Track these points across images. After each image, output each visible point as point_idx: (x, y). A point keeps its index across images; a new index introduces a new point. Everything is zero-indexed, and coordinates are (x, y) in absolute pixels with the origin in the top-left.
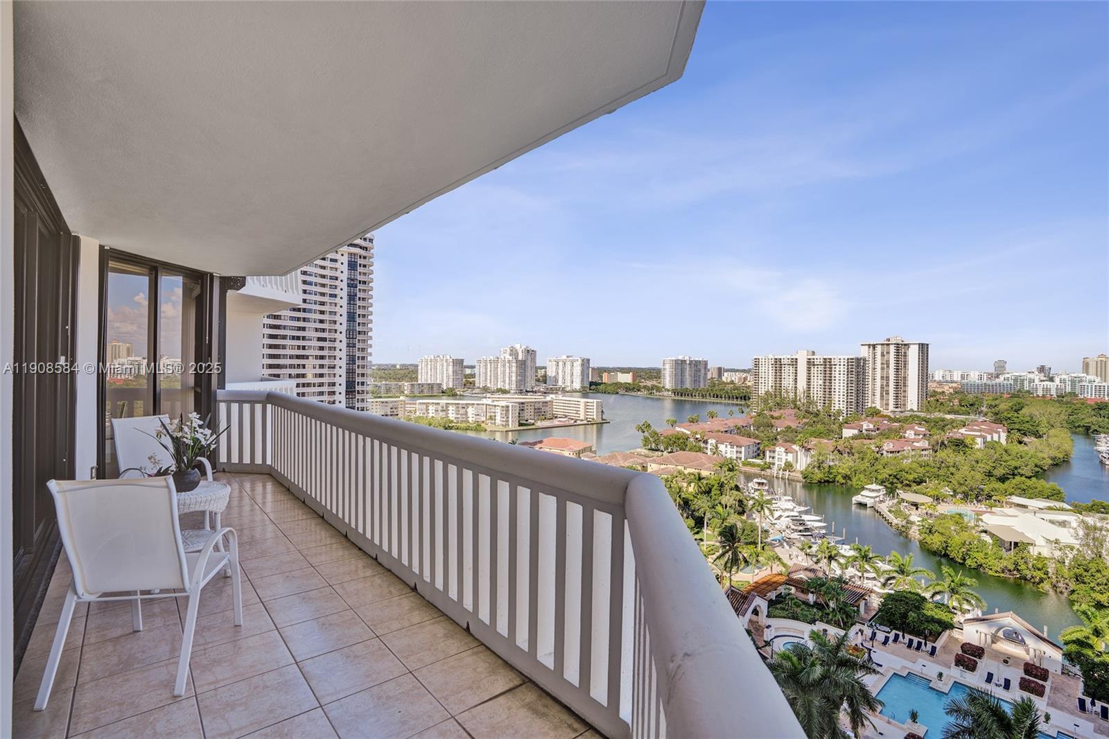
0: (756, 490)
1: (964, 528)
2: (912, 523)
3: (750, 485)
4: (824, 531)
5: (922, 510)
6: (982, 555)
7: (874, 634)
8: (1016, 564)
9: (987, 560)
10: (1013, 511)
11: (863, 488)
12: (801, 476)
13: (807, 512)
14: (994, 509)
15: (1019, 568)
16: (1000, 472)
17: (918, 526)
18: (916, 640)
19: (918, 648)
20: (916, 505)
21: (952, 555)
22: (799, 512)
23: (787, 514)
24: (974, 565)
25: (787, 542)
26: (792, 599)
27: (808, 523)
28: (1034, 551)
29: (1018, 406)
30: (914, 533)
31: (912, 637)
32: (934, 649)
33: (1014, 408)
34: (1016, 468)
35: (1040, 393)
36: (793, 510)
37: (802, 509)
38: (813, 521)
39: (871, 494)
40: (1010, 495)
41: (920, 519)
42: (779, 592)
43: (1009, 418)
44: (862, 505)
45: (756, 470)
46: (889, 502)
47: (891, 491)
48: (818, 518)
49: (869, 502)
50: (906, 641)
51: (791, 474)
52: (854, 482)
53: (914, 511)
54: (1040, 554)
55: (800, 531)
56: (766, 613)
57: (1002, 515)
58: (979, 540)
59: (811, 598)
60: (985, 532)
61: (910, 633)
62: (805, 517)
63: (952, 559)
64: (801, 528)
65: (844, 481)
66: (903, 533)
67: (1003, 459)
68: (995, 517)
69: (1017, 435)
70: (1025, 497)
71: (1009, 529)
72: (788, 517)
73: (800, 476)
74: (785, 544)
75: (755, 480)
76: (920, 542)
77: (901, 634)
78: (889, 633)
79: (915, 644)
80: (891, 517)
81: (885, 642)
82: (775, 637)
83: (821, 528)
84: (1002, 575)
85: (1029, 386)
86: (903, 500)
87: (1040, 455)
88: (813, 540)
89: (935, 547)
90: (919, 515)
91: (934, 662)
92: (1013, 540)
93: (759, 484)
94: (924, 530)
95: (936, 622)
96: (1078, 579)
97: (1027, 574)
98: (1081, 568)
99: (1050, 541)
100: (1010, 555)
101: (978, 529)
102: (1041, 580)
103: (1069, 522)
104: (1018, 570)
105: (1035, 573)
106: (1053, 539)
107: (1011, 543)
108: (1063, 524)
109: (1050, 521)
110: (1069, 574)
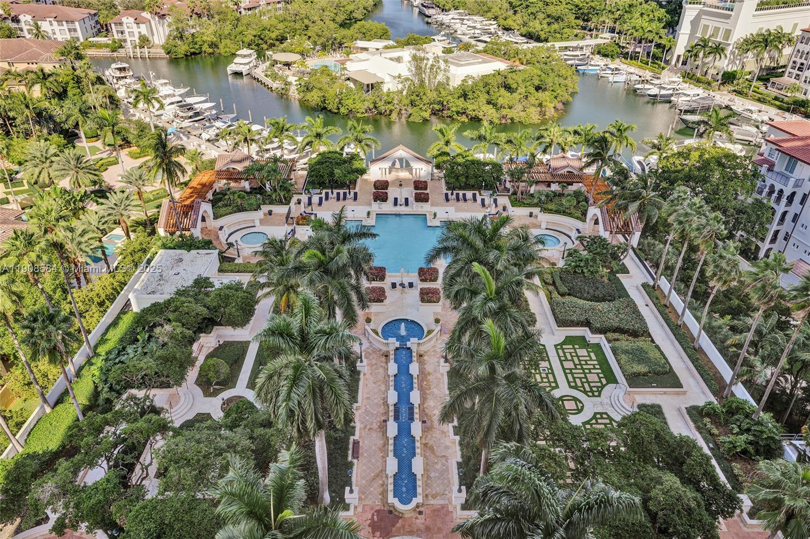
0: (119, 79)
1: (334, 79)
2: (290, 84)
3: (107, 73)
4: (214, 112)
5: (294, 68)
6: (351, 101)
7: (310, 199)
8: (375, 103)
9: (356, 105)
10: (363, 55)
11: (234, 55)
12: (163, 51)
13: (189, 94)
14: (351, 56)
15: (377, 105)
16: (341, 17)
17: (296, 85)
18: (341, 192)
19: (345, 198)
20: (288, 65)
21: (330, 107)
22: (180, 95)
23: (169, 100)
24: (346, 112)
25: (183, 133)
26: (234, 193)
27: (196, 106)
28: (385, 88)
30: (294, 93)
31: (338, 191)
32: (356, 194)
34: (351, 12)
36: (174, 96)
37: (182, 91)
38: (199, 102)
39: (244, 61)
40: (356, 40)
41: (297, 78)
42: (214, 190)
44: (238, 74)
45: (105, 53)
46: (264, 66)
47: (261, 55)
48: (203, 99)
49: (244, 69)
50: (335, 195)
51: (152, 50)
52: (222, 49)
53: (287, 72)
54: (389, 90)
55: (190, 117)
56: (212, 216)
58: (347, 88)
59: (246, 185)
60: (348, 79)
61: (336, 188)
62: (190, 100)
63: (330, 110)
64: (191, 114)
65: (211, 50)
66: (283, 95)
68: (354, 64)
70: (366, 40)
71: (364, 72)
72: (172, 103)
73: (162, 53)
74: (181, 135)
75: (114, 66)
76: (300, 101)
77: (330, 191)
78: (321, 193)
79: (342, 196)
80: (268, 81)
81: (320, 204)
82: (230, 235)
83: (210, 108)
84: (366, 115)
86: (276, 62)
88: (208, 124)
89: (313, 104)
90: (294, 75)
91: (358, 205)
92: (370, 82)
93: (120, 69)
94: (302, 89)
95: (354, 172)
96: (413, 104)
97: (382, 109)
98: (414, 95)
99: (394, 77)
100: (370, 96)
101: (343, 78)
102: (391, 111)
103: (402, 58)
104: (375, 107)
105: (387, 107)
106: (397, 75)
107: (368, 85)
108: (399, 60)
109: (391, 59)
110: (407, 102)
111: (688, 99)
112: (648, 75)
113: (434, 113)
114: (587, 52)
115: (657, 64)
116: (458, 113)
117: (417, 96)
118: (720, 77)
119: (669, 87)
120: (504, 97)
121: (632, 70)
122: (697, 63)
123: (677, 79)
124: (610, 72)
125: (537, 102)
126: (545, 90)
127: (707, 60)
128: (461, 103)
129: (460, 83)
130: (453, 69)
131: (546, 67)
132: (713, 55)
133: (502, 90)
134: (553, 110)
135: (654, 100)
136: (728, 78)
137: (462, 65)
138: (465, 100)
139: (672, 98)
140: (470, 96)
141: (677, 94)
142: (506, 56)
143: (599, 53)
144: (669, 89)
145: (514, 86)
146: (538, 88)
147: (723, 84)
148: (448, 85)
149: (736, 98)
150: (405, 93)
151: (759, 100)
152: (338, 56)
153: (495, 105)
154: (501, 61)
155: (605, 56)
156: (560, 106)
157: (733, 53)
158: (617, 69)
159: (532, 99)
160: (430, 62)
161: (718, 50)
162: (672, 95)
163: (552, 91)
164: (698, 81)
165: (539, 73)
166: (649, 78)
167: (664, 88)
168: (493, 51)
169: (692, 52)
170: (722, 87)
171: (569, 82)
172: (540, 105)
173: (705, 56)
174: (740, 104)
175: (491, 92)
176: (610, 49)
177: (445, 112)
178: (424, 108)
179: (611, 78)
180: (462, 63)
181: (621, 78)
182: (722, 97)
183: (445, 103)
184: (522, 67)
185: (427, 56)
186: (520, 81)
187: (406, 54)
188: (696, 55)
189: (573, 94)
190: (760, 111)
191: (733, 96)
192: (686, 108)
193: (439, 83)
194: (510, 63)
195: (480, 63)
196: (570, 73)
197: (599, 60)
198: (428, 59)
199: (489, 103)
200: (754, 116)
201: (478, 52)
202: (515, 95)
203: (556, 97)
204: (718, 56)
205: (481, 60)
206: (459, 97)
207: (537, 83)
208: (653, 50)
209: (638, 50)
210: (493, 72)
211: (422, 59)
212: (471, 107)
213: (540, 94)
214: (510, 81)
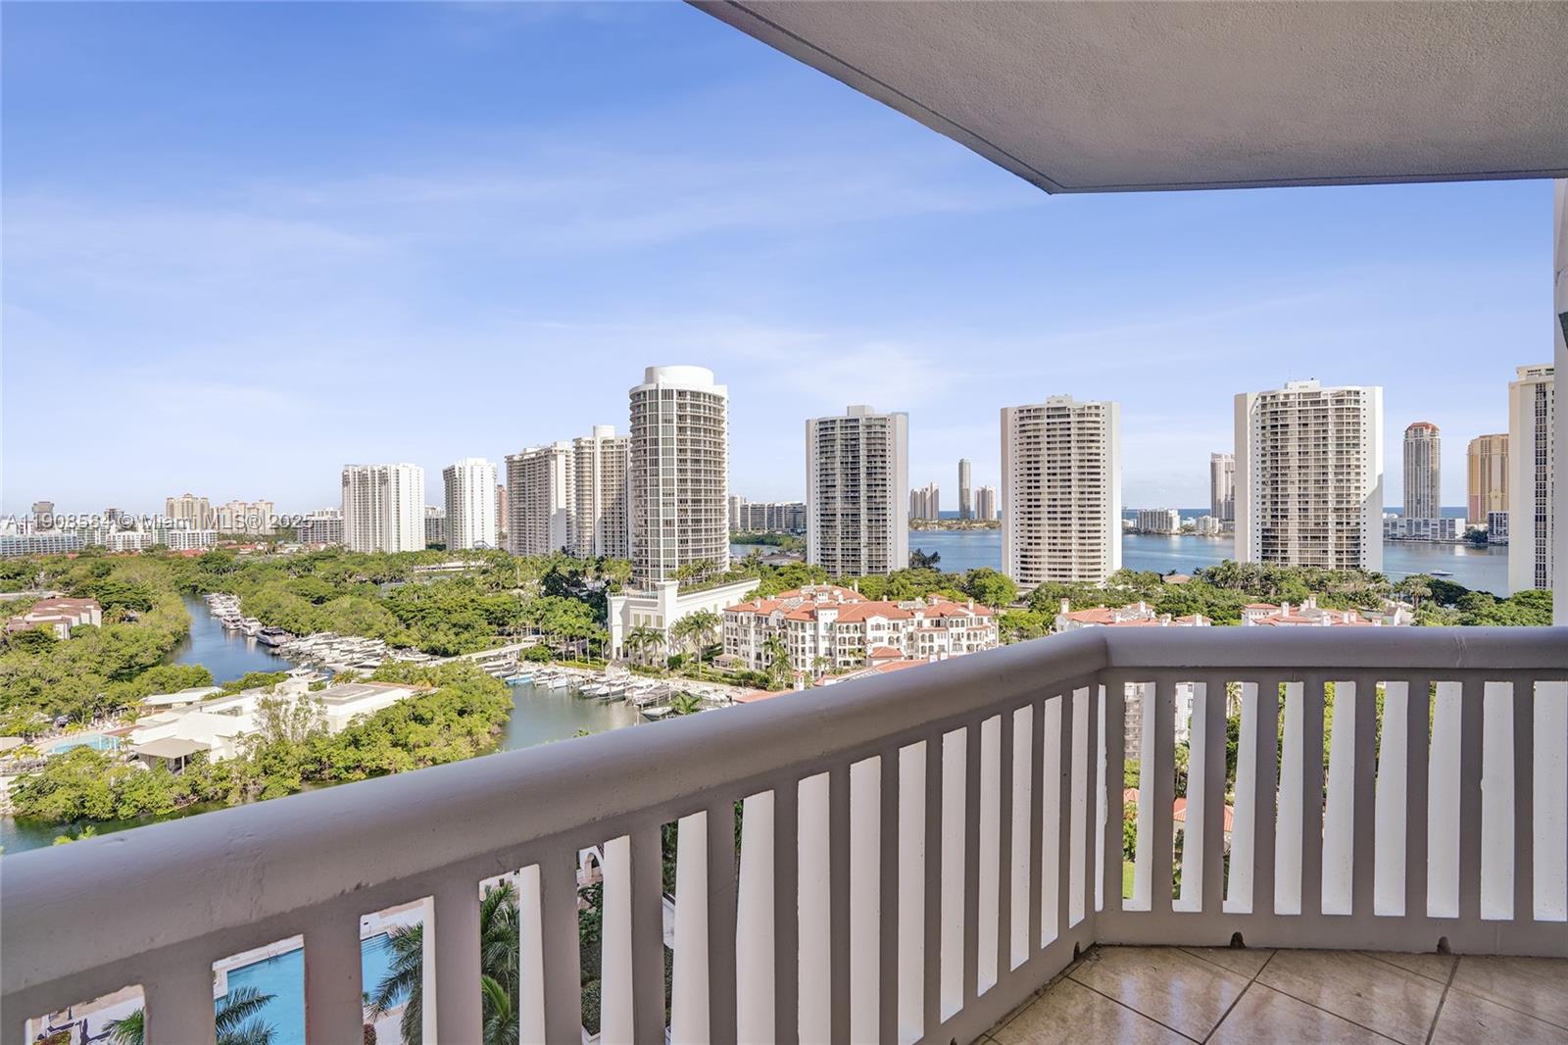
1: (104, 763)
6: (142, 792)
8: (193, 785)
9: (153, 797)
10: (166, 715)
14: (138, 722)
15: (199, 788)
16: (112, 666)
17: (10, 790)
21: (94, 812)
24: (131, 812)
28: (213, 759)
29: (102, 568)
33: (96, 571)
34: (131, 657)
35: (120, 548)
40: (146, 695)
41: (12, 778)
43: (102, 588)
54: (221, 758)
57: (157, 726)
58: (133, 773)
60: (136, 758)
67: (113, 648)
68: (146, 732)
69: (118, 610)
70: (166, 693)
71: (171, 741)
76: (18, 817)
84: (176, 808)
85: (103, 539)
87: (160, 632)
89: (53, 814)
92: (182, 754)
94: (26, 794)
96: (267, 771)
97: (210, 791)
98: (270, 757)
99: (230, 739)
100: (184, 775)
101: (125, 757)
102: (227, 791)
103: (240, 708)
104: (195, 792)
105: (218, 787)
106: (235, 733)
107: (178, 761)
108: (235, 711)
109: (220, 713)
110: (259, 769)
111: (643, 691)
112: (591, 673)
113: (307, 778)
114: (513, 659)
115: (597, 660)
116: (347, 769)
117: (275, 758)
118: (666, 663)
119: (618, 682)
120: (416, 733)
121: (571, 671)
122: (639, 653)
123: (624, 673)
124: (547, 677)
125: (465, 730)
126: (472, 712)
127: (648, 648)
128: (351, 754)
129: (345, 726)
130: (332, 710)
131: (466, 685)
132: (652, 642)
133: (413, 725)
134: (488, 736)
135: (606, 700)
136: (675, 663)
137: (344, 702)
138: (357, 748)
139: (626, 694)
140: (364, 740)
141: (629, 689)
142: (408, 679)
143: (527, 658)
144: (619, 685)
145: (428, 716)
146: (461, 713)
147: (672, 669)
148: (326, 732)
149: (689, 681)
150: (250, 758)
151: (710, 680)
152: (109, 725)
153: (405, 745)
154: (403, 688)
155: (536, 660)
156: (496, 729)
157: (670, 638)
158: (554, 673)
159: (456, 728)
160: (293, 707)
161: (656, 637)
162: (624, 691)
163: (482, 712)
164: (646, 671)
165: (460, 693)
166: (593, 677)
167: (614, 685)
168: (388, 676)
169: (631, 642)
170: (672, 673)
171: (499, 697)
172: (470, 733)
173: (645, 645)
174: (695, 688)
175: (396, 730)
176: (539, 652)
177: (326, 772)
178: (289, 774)
179: (550, 685)
180: (344, 699)
181: (563, 682)
182: (676, 683)
183: (324, 759)
184: (434, 690)
185: (286, 698)
186: (435, 709)
187: (249, 701)
188: (636, 645)
189: (508, 711)
190: (716, 691)
191: (685, 680)
192: (644, 701)
193: (311, 732)
194: (416, 687)
195: (373, 694)
196: (499, 687)
197: (529, 667)
198: (288, 703)
199: (395, 745)
200: (712, 696)
201: (365, 681)
202: (433, 726)
203: (488, 719)
204: (658, 643)
205: (373, 691)
206: (346, 747)
207: (459, 706)
208: (589, 646)
209: (571, 648)
210: (394, 703)
211: (278, 704)
212: (367, 756)
213: (466, 719)
214: (421, 711)
